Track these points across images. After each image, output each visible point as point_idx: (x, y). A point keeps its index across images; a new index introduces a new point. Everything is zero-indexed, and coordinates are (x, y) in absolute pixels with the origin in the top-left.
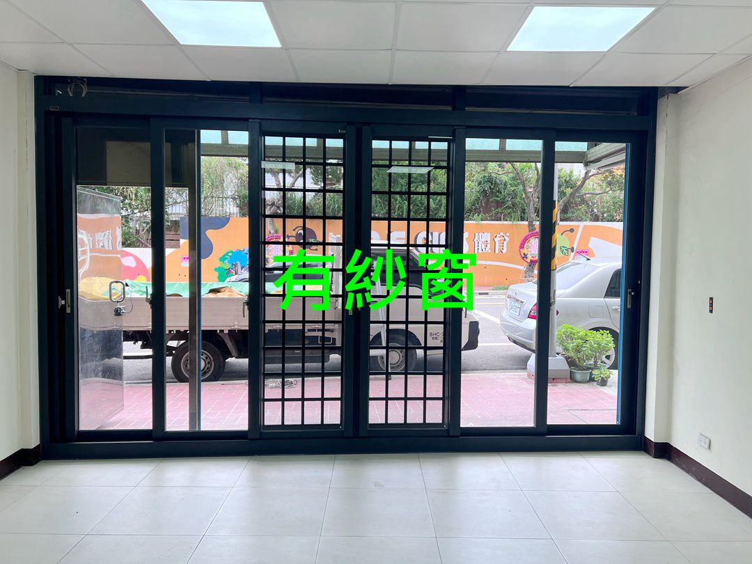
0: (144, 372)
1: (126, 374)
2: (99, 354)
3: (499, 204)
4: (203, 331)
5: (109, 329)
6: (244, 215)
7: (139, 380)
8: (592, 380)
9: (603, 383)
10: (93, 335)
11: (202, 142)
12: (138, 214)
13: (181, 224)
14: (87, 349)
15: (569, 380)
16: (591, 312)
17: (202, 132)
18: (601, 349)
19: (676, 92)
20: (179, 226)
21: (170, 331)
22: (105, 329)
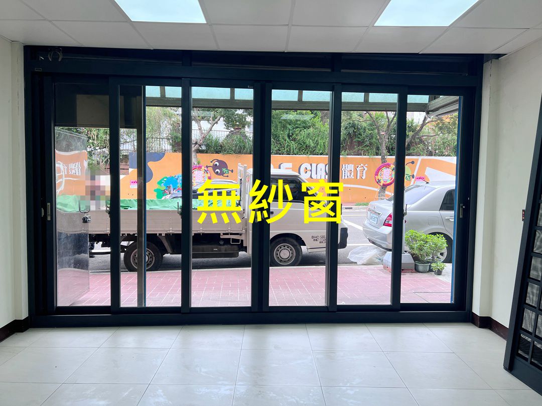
0: (103, 264)
1: (91, 265)
2: (71, 251)
3: (360, 143)
4: (147, 234)
5: (79, 233)
6: (175, 151)
7: (100, 269)
8: (430, 270)
9: (439, 273)
10: (67, 237)
11: (146, 96)
12: (99, 150)
13: (130, 157)
14: (63, 246)
15: (414, 271)
16: (430, 221)
17: (147, 87)
18: (437, 248)
19: (498, 58)
20: (128, 159)
21: (123, 234)
22: (76, 233)
